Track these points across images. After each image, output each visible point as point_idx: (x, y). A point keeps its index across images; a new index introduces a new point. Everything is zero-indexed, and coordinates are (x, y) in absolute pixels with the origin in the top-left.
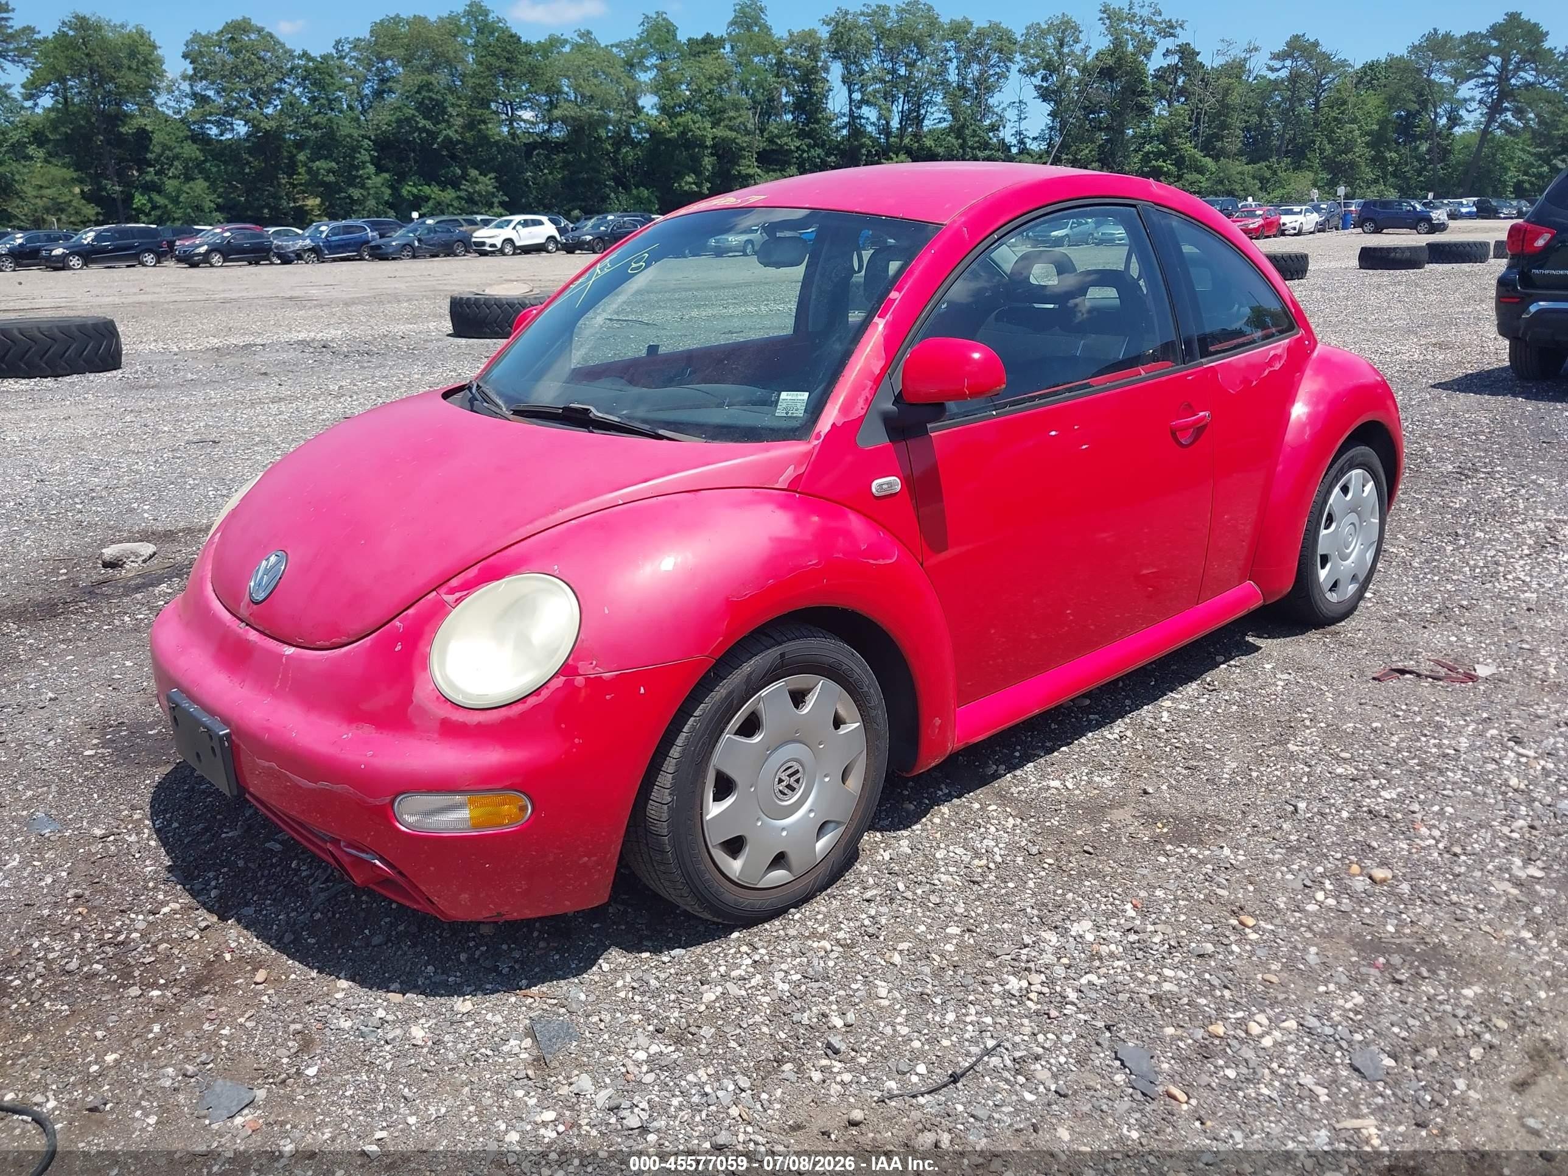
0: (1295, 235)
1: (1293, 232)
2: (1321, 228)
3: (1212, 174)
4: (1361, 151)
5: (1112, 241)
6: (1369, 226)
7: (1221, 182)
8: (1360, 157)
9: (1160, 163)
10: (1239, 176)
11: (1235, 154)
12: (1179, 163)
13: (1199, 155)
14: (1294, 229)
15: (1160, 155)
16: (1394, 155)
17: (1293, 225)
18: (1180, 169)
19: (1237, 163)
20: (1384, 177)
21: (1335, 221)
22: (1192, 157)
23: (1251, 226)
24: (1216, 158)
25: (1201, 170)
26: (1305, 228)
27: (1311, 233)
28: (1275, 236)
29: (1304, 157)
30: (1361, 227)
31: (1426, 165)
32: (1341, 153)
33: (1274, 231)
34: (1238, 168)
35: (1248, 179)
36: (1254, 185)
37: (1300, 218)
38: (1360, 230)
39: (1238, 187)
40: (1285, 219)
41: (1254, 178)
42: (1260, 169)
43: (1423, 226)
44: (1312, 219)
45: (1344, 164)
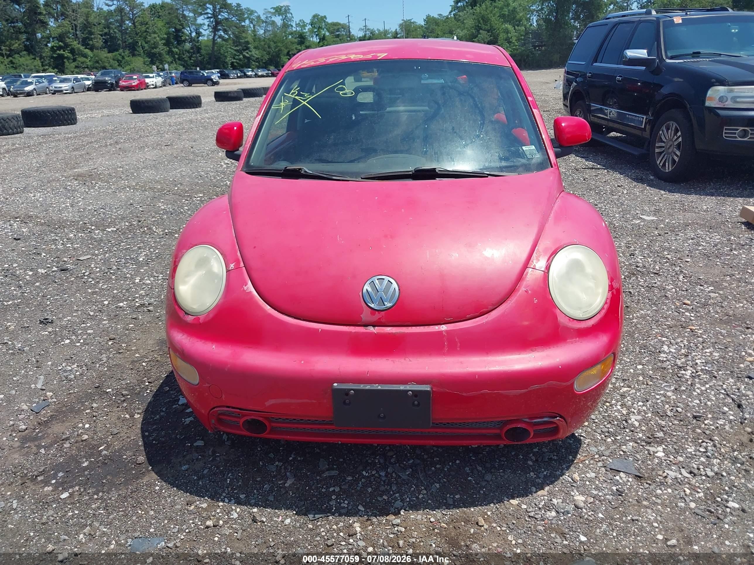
0: (154, 88)
1: (152, 86)
2: (164, 84)
3: (91, 58)
4: (162, 48)
5: (62, 91)
6: (186, 83)
7: (97, 62)
8: (162, 50)
9: (62, 52)
10: (106, 59)
11: (101, 48)
12: (72, 51)
13: (82, 48)
14: (153, 85)
15: (60, 48)
16: (177, 50)
17: (152, 83)
18: (73, 56)
19: (103, 52)
20: (175, 60)
21: (168, 81)
22: (79, 49)
23: (133, 84)
24: (92, 49)
25: (85, 56)
26: (158, 84)
27: (161, 87)
28: (145, 89)
29: (135, 50)
30: (182, 83)
31: (192, 55)
32: (153, 48)
33: (144, 87)
34: (104, 54)
35: (111, 61)
36: (115, 63)
37: (154, 80)
38: (182, 85)
39: (107, 64)
40: (147, 80)
41: (114, 60)
42: (116, 56)
43: (210, 82)
44: (159, 80)
45: (156, 54)
